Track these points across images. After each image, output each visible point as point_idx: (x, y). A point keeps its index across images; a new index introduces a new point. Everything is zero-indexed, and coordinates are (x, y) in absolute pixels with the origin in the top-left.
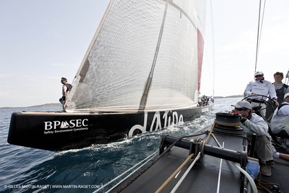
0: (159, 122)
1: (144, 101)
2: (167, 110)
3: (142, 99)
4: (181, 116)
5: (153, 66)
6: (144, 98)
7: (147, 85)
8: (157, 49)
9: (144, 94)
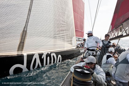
0: (38, 61)
1: (21, 47)
2: (45, 52)
3: (20, 45)
4: (60, 56)
5: (27, 22)
6: (22, 45)
7: (22, 36)
8: (30, 10)
9: (21, 42)
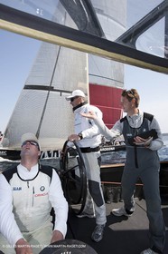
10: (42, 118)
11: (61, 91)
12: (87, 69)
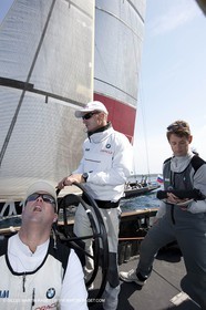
10: (7, 140)
11: (48, 95)
12: (92, 65)
